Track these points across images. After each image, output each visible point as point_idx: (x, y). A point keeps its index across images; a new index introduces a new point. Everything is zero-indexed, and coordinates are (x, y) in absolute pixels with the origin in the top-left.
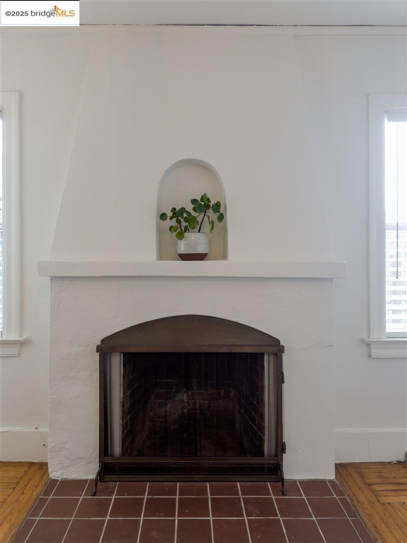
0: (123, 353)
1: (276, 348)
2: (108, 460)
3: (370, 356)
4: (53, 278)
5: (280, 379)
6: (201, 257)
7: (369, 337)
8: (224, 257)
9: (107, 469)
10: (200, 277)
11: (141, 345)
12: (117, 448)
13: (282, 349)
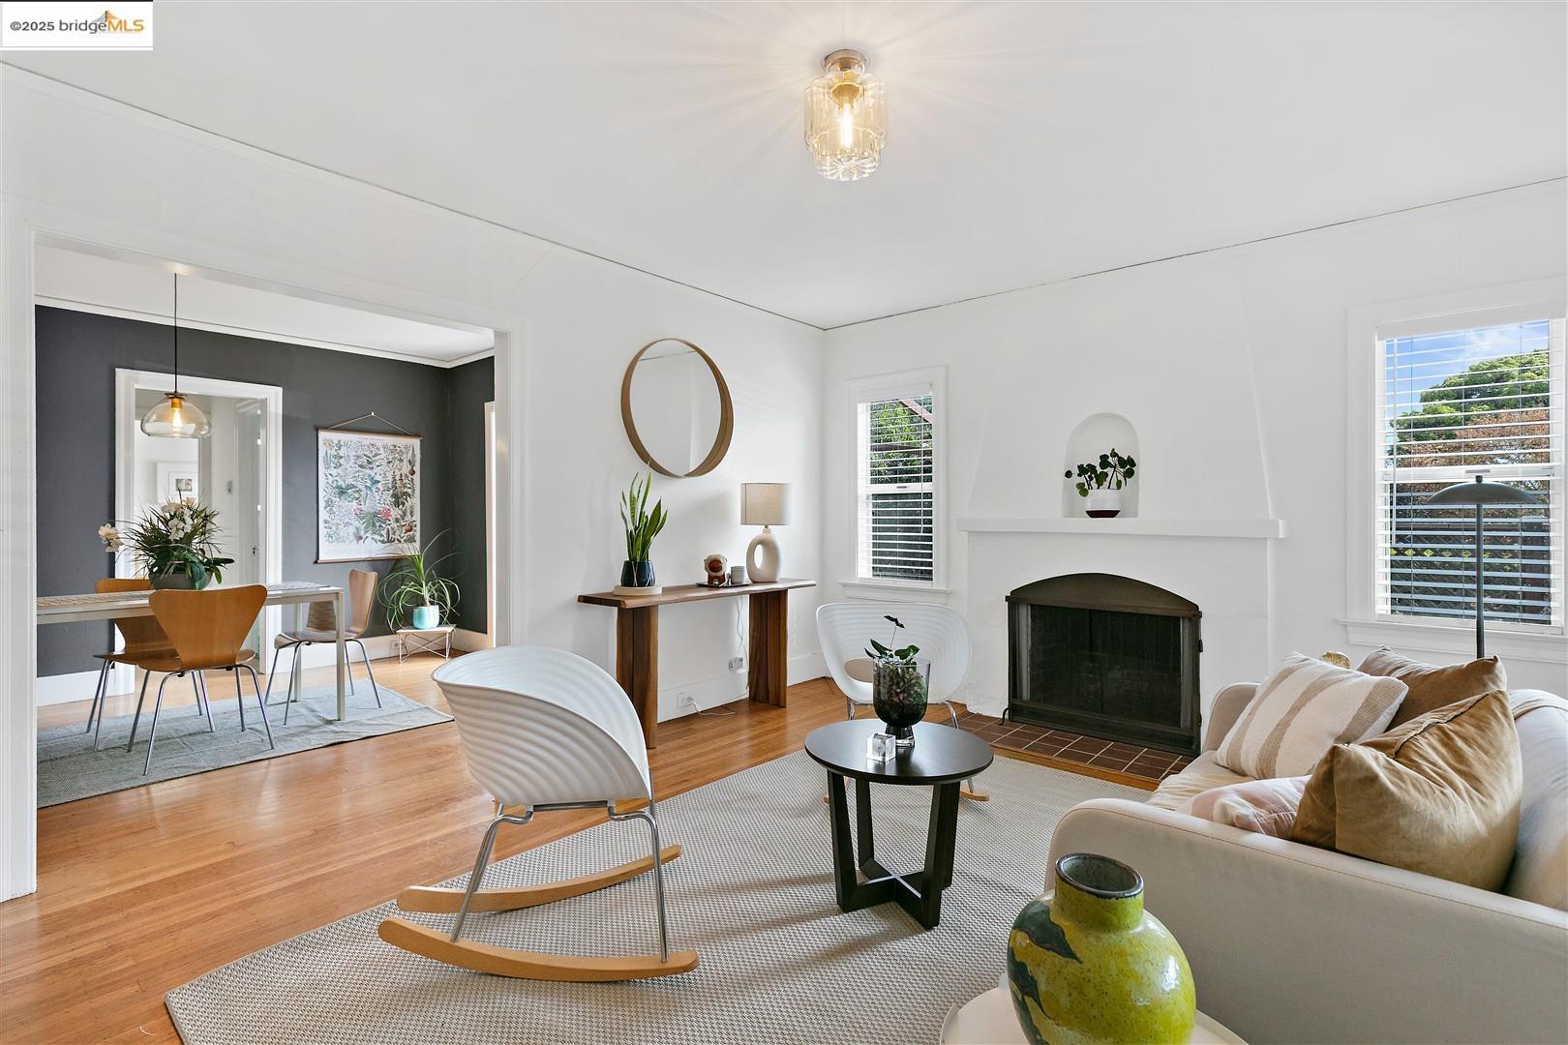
0: (1031, 605)
1: (1193, 613)
2: (1017, 702)
3: (1348, 642)
4: (970, 533)
5: (1198, 647)
6: (1112, 514)
7: (1346, 618)
8: (1136, 515)
9: (1015, 709)
10: (1103, 534)
11: (1045, 598)
12: (1026, 694)
13: (1199, 615)
